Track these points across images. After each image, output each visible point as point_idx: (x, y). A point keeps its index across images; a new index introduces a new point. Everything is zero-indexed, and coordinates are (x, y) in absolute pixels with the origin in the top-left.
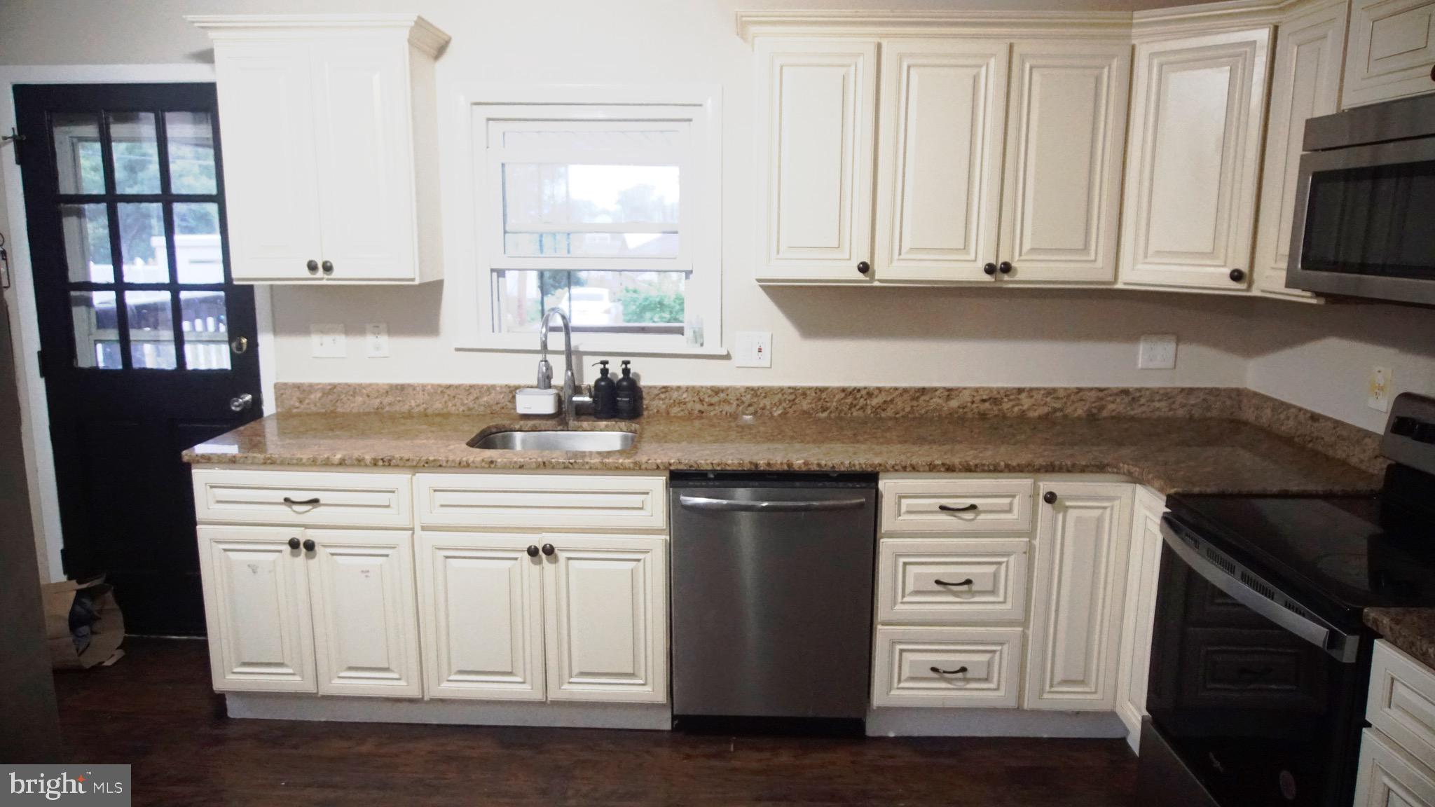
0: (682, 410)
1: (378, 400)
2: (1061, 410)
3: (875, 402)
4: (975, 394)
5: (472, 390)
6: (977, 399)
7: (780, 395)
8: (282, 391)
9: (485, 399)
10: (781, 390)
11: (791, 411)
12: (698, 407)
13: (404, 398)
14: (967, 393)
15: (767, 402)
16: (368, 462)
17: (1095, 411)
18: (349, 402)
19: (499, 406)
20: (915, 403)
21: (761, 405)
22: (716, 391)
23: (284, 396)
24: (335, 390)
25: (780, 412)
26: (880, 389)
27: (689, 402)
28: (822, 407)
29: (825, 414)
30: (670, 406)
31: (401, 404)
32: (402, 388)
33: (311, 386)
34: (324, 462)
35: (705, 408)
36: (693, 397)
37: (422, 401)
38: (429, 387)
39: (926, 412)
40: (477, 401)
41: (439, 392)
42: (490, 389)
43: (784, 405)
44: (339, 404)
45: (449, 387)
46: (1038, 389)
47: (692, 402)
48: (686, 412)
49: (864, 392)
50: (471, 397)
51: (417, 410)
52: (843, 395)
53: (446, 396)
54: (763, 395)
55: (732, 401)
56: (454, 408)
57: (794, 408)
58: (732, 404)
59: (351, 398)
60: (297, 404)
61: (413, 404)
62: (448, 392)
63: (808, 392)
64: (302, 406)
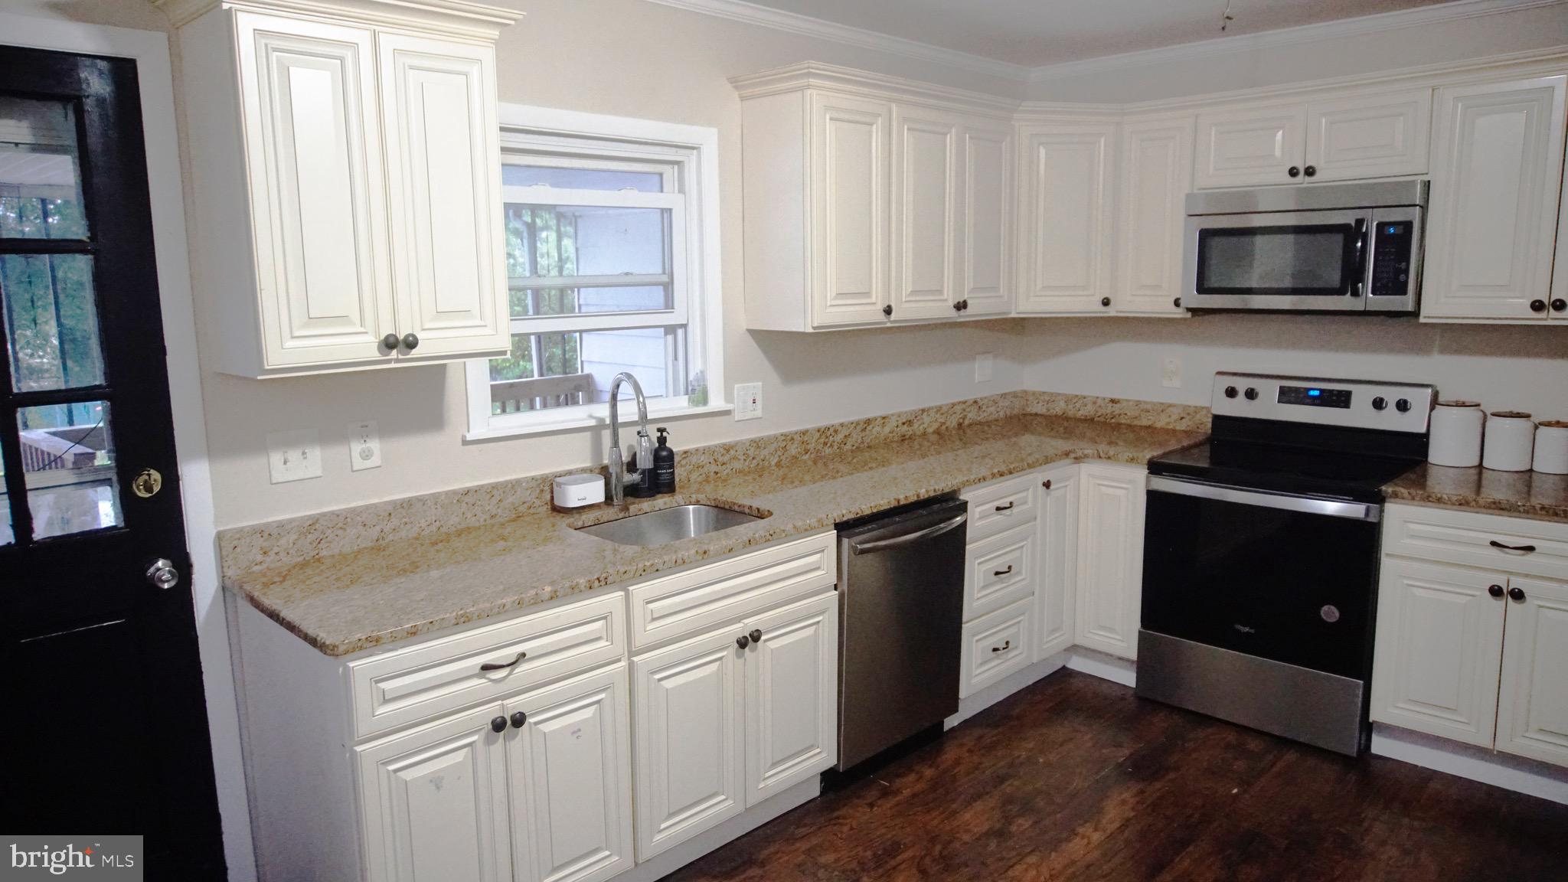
0: (701, 475)
1: (378, 528)
2: (944, 423)
3: (840, 437)
4: (898, 419)
5: (495, 492)
6: (900, 422)
7: (775, 445)
8: (235, 543)
9: (511, 500)
10: (776, 438)
11: (783, 458)
12: (714, 468)
13: (412, 519)
14: (894, 419)
15: (765, 453)
16: (582, 587)
17: (961, 421)
18: (337, 539)
19: (526, 505)
20: (863, 434)
21: (762, 457)
22: (727, 448)
23: (238, 550)
24: (317, 526)
25: (775, 461)
26: (842, 425)
27: (706, 464)
28: (804, 450)
29: (807, 456)
30: (690, 472)
31: (408, 527)
32: (407, 504)
33: (281, 525)
34: (532, 601)
35: (719, 468)
36: (709, 458)
37: (434, 518)
38: (443, 497)
39: (871, 441)
40: (501, 504)
41: (455, 501)
42: (514, 485)
43: (779, 453)
44: (323, 545)
45: (467, 492)
46: (932, 408)
47: (709, 464)
48: (704, 476)
49: (832, 430)
50: (494, 501)
51: (426, 532)
52: (818, 434)
53: (464, 504)
54: (763, 446)
55: (739, 457)
56: (474, 519)
57: (786, 455)
58: (739, 460)
59: (340, 532)
60: (259, 558)
61: (423, 524)
62: (466, 499)
63: (795, 437)
64: (268, 559)
